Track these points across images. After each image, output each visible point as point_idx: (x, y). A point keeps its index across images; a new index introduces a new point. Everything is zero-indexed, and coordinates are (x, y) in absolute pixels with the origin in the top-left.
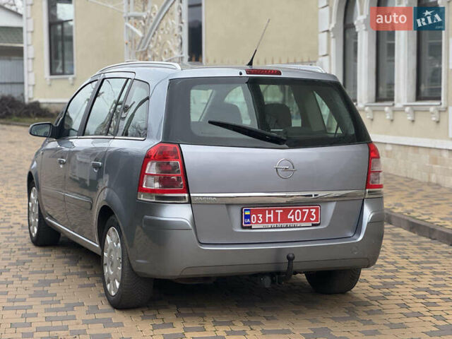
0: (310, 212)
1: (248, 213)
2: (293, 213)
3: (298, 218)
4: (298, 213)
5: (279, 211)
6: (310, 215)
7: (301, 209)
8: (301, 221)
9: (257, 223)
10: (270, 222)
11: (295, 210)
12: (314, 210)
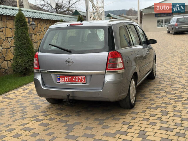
0: (82, 79)
1: (59, 77)
2: (75, 79)
3: (77, 80)
4: (77, 78)
5: (70, 77)
6: (81, 80)
7: (78, 77)
8: (78, 82)
9: (62, 81)
10: (66, 81)
11: (76, 77)
12: (83, 78)
